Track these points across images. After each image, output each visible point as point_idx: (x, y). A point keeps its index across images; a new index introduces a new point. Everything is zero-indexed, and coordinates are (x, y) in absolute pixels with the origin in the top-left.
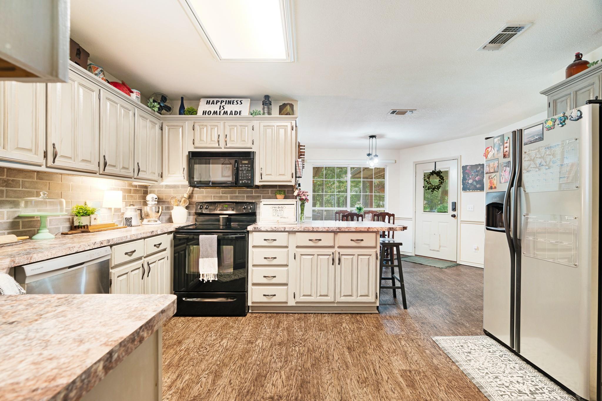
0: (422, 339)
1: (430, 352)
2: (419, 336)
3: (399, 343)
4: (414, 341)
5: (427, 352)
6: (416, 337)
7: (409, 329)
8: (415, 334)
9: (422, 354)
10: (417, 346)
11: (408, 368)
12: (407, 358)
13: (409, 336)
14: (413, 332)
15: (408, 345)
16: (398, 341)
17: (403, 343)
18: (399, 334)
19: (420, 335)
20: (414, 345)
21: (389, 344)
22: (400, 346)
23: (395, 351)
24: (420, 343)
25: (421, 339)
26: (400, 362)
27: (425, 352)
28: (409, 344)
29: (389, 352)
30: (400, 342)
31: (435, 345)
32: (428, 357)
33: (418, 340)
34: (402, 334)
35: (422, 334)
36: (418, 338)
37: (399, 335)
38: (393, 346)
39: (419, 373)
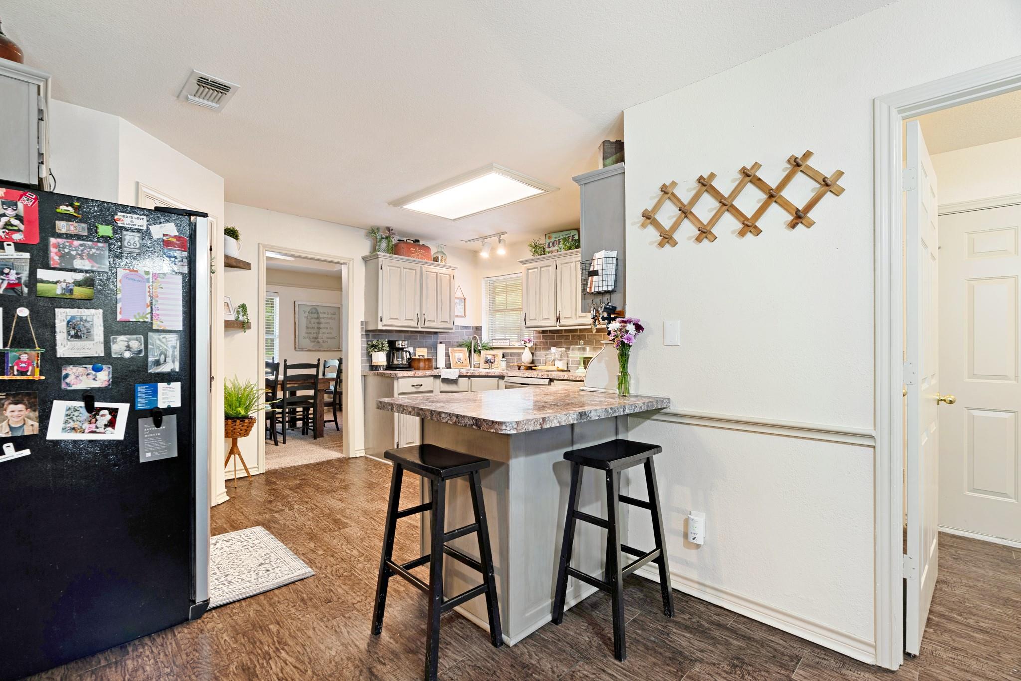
0: (328, 567)
1: (316, 554)
2: (334, 570)
3: (361, 550)
4: (340, 560)
5: (321, 552)
6: (338, 566)
7: (353, 577)
8: (341, 571)
9: (328, 548)
10: (335, 555)
11: (342, 531)
12: (345, 538)
13: (350, 564)
14: (345, 574)
15: (348, 551)
16: (363, 552)
17: (355, 552)
18: (366, 563)
19: (333, 573)
20: (339, 554)
21: (373, 545)
22: (358, 548)
23: (362, 540)
24: (332, 559)
25: (331, 567)
26: (352, 533)
27: (324, 550)
28: (347, 553)
29: (369, 537)
30: (360, 552)
31: (310, 563)
32: (320, 547)
33: (334, 563)
34: (361, 565)
35: (328, 575)
36: (335, 567)
37: (365, 561)
38: (367, 545)
39: (330, 531)
